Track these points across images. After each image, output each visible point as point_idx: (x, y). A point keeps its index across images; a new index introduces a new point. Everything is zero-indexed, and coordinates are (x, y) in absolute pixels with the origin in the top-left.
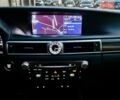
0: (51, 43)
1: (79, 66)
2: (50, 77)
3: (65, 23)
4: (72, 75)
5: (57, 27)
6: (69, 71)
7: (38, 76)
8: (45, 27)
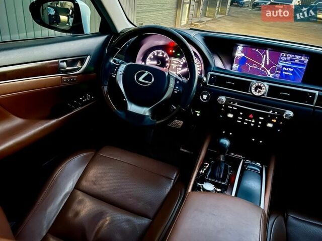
0: (255, 84)
1: (280, 118)
2: (243, 121)
3: (281, 64)
4: (270, 125)
5: (268, 67)
6: (268, 119)
7: (230, 116)
8: (252, 63)
